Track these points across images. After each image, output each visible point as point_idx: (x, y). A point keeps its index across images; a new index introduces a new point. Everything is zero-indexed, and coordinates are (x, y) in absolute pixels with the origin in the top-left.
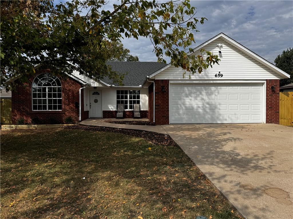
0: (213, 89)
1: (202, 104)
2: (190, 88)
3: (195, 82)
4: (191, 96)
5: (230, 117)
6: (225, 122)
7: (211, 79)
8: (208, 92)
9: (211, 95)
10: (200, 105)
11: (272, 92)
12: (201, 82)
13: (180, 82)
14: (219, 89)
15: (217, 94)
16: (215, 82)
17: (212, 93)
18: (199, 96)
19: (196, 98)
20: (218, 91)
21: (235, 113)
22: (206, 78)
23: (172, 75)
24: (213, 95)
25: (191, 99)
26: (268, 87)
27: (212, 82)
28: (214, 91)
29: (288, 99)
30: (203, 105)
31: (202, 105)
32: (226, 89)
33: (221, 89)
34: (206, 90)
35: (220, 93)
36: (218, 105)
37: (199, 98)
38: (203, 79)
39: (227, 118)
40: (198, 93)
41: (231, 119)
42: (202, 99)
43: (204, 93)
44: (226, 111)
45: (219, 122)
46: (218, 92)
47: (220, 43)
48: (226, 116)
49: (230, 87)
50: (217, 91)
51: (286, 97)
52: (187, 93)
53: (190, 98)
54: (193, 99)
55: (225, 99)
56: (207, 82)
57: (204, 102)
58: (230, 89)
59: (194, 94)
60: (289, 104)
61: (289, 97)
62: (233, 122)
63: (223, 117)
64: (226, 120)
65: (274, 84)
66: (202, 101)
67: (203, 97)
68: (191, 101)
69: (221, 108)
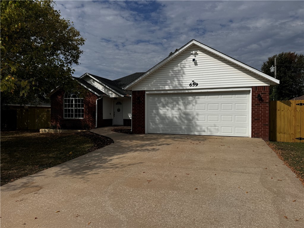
0: (191, 99)
1: (178, 114)
2: (166, 98)
3: (169, 92)
4: (168, 106)
5: (209, 128)
6: (203, 134)
7: (185, 88)
8: (185, 102)
9: (189, 105)
10: (177, 116)
11: (259, 101)
12: (176, 92)
13: (156, 92)
14: (197, 98)
15: (194, 104)
16: (190, 91)
17: (189, 103)
18: (176, 106)
19: (172, 108)
20: (196, 100)
21: (214, 124)
22: (181, 88)
23: (147, 86)
24: (190, 105)
25: (167, 110)
26: (254, 96)
27: (187, 91)
28: (191, 100)
29: (289, 109)
30: (180, 116)
31: (178, 116)
32: (205, 98)
33: (199, 98)
34: (182, 100)
35: (198, 103)
36: (196, 116)
37: (176, 109)
38: (177, 88)
39: (206, 130)
40: (175, 103)
41: (210, 130)
42: (179, 109)
43: (181, 103)
44: (205, 122)
45: (196, 133)
46: (196, 102)
47: (194, 50)
48: (204, 127)
49: (209, 96)
50: (194, 101)
51: (286, 106)
52: (164, 103)
53: (167, 108)
54: (170, 109)
55: (204, 110)
56: (182, 91)
57: (181, 112)
58: (209, 98)
59: (170, 104)
60: (291, 115)
61: (290, 106)
62: (212, 134)
63: (201, 128)
64: (204, 131)
65: (262, 92)
66: (179, 111)
67: (180, 107)
68: (168, 111)
69: (199, 118)
